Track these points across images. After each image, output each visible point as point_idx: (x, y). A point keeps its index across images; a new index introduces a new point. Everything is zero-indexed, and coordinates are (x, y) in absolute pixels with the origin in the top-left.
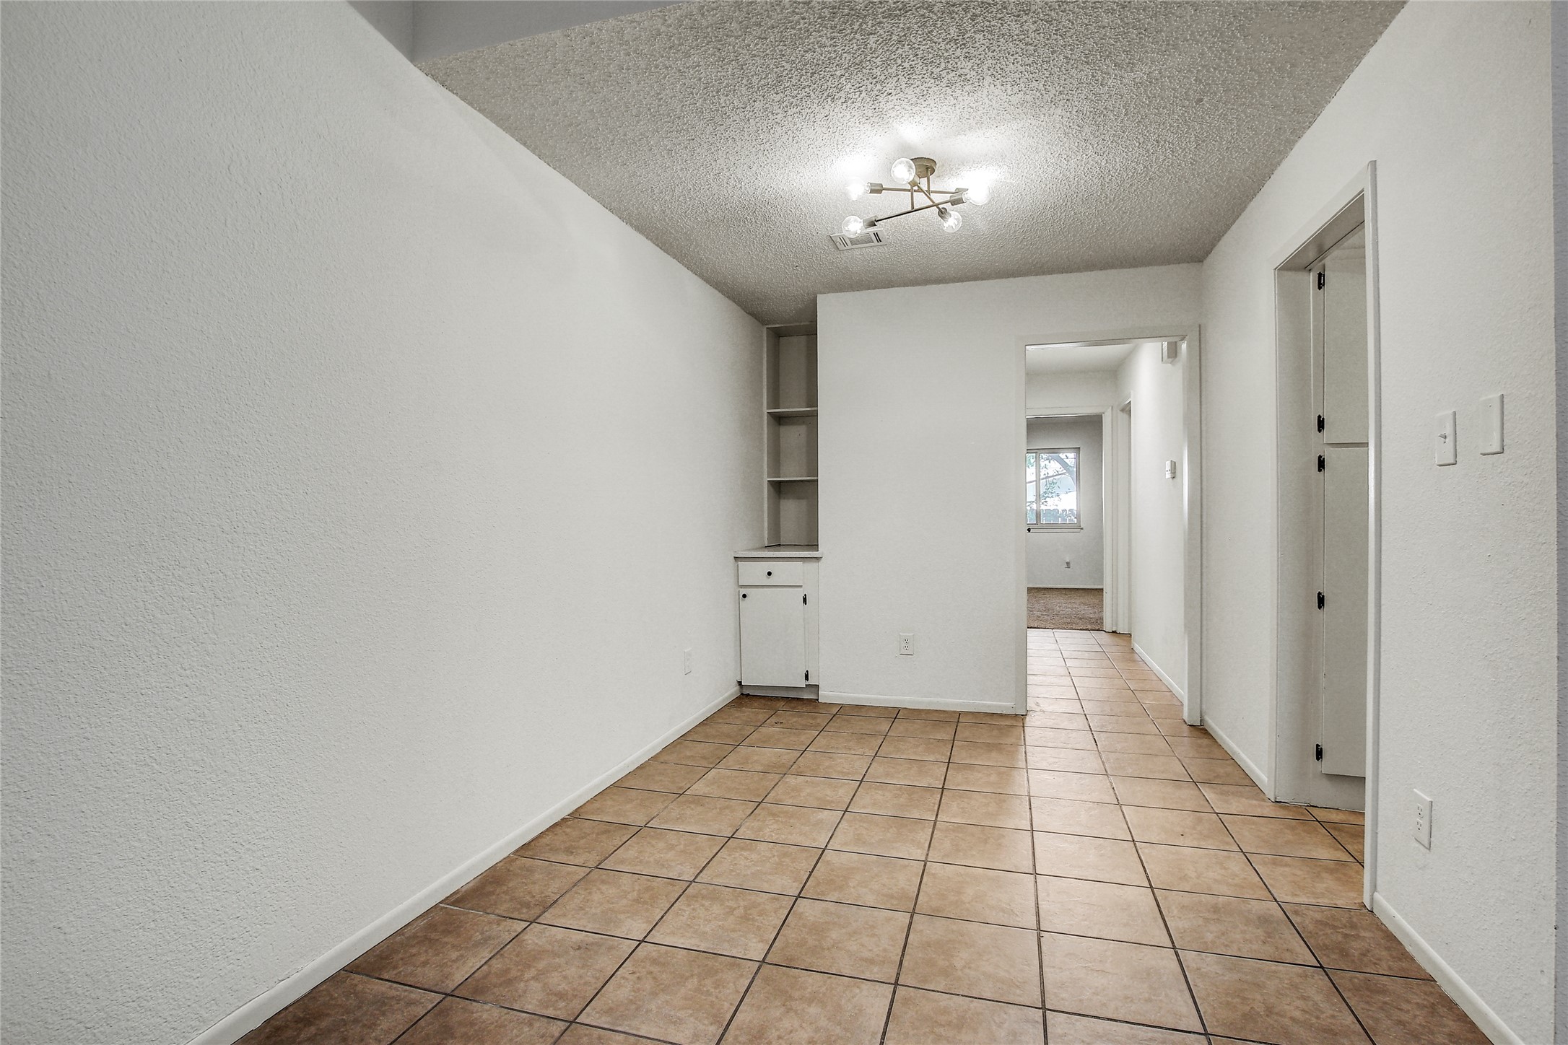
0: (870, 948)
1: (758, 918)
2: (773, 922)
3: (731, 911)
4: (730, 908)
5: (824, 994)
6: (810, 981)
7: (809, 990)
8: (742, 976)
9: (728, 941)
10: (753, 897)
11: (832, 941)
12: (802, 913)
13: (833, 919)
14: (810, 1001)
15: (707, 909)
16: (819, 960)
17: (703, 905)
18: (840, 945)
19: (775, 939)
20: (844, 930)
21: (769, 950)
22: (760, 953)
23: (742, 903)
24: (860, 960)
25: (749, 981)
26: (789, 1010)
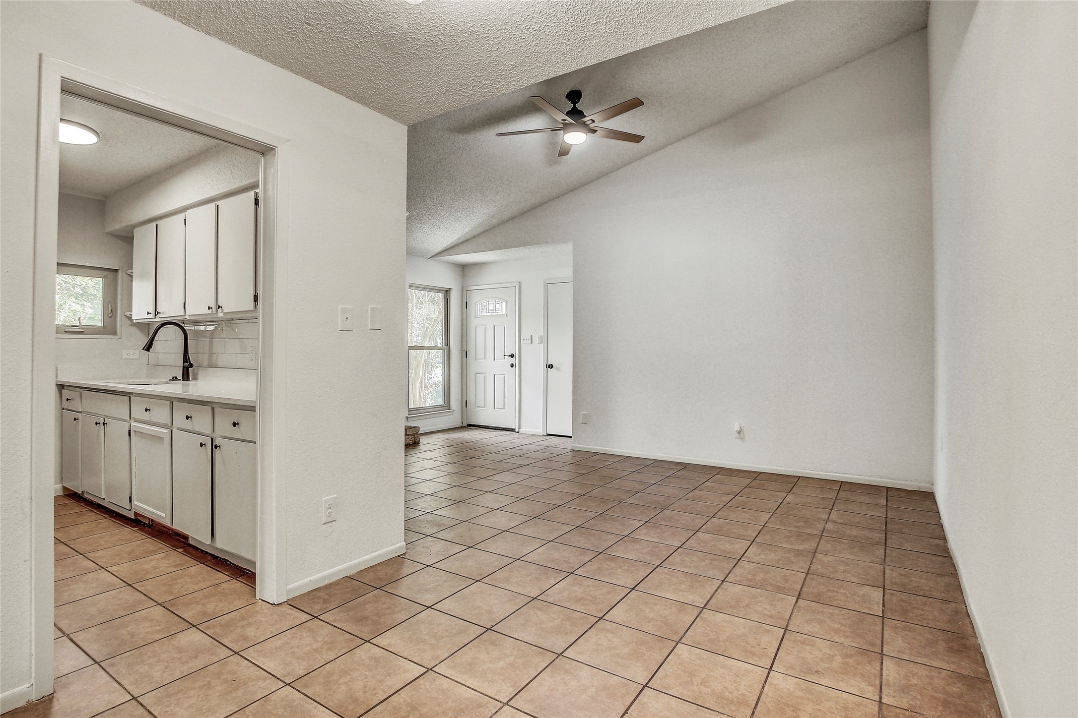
0: (605, 638)
1: (681, 673)
2: (669, 667)
3: (703, 682)
4: (706, 687)
5: (643, 621)
6: (650, 628)
7: (652, 623)
8: (692, 637)
9: (703, 659)
10: (686, 695)
11: (629, 646)
12: (645, 671)
13: (622, 661)
14: (652, 619)
15: (726, 688)
16: (641, 637)
17: (730, 693)
18: (625, 643)
19: (668, 656)
20: (617, 652)
21: (673, 649)
22: (680, 647)
23: (696, 688)
24: (615, 633)
25: (687, 633)
26: (665, 617)
